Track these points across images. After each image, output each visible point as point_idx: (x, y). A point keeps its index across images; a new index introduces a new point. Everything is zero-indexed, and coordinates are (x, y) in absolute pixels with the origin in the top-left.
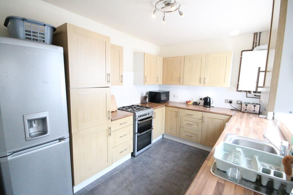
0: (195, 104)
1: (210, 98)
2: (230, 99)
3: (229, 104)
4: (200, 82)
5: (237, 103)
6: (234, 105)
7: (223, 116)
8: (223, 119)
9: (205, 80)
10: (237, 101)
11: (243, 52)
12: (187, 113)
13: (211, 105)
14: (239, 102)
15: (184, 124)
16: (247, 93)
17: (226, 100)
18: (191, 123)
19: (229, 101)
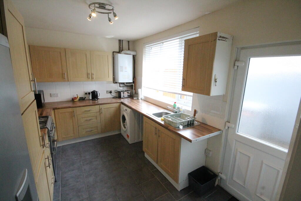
0: (82, 99)
1: (96, 91)
2: (109, 90)
3: (110, 94)
4: (88, 77)
5: (115, 92)
6: (114, 94)
7: (115, 104)
8: (116, 106)
9: (93, 75)
10: (115, 91)
11: (114, 53)
12: (84, 110)
13: (98, 97)
14: (116, 91)
15: (82, 122)
16: (120, 85)
17: (107, 91)
18: (90, 118)
19: (109, 91)
